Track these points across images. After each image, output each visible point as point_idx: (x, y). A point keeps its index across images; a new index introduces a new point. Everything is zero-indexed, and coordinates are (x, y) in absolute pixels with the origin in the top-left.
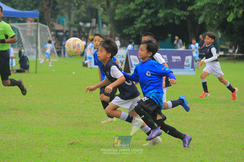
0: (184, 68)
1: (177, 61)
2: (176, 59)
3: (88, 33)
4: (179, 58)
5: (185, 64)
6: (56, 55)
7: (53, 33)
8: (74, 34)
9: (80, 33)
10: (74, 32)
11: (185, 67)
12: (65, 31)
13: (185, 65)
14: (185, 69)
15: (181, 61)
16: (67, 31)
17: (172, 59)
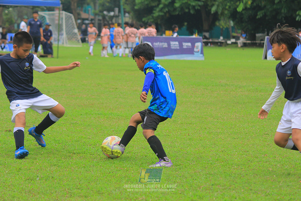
0: (193, 54)
1: (188, 47)
2: (187, 46)
3: (112, 21)
4: (189, 44)
5: (195, 50)
6: (80, 41)
7: (79, 21)
8: (99, 22)
9: (104, 21)
10: (99, 20)
11: (195, 53)
12: (90, 19)
13: (195, 52)
14: (195, 55)
15: (191, 47)
16: (92, 20)
17: (182, 46)
